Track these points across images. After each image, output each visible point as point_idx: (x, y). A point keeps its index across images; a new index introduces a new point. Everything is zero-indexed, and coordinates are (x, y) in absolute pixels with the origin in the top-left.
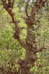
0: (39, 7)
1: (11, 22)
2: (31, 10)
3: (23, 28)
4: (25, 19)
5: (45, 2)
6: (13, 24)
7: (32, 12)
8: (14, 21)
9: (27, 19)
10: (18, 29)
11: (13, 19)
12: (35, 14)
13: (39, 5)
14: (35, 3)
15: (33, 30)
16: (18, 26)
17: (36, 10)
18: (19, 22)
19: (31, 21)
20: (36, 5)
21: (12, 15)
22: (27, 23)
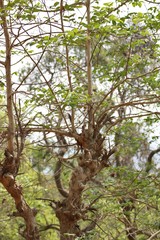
0: (93, 171)
1: (15, 214)
2: (69, 179)
3: (49, 227)
4: (54, 205)
5: (110, 155)
6: (21, 220)
7: (73, 183)
8: (21, 211)
9: (59, 204)
10: (33, 234)
11: (19, 205)
12: (81, 190)
13: (91, 163)
14: (81, 158)
15: (78, 235)
16: (35, 225)
17: (84, 177)
18: (35, 213)
19: (71, 209)
20: (82, 165)
21: (16, 193)
22: (58, 215)
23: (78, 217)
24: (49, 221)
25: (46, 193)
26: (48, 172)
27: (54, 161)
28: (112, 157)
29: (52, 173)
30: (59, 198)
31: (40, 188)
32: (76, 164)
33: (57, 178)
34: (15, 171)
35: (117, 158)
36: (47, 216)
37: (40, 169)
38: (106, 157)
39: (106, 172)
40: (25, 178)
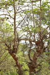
0: (40, 53)
1: (15, 66)
2: (33, 55)
3: (26, 70)
4: (28, 63)
6: (17, 68)
7: (34, 57)
8: (17, 65)
9: (29, 63)
10: (21, 72)
11: (17, 63)
12: (36, 59)
13: (40, 51)
14: (37, 49)
15: (35, 73)
16: (21, 70)
17: (38, 55)
18: (22, 66)
19: (33, 65)
20: (37, 51)
22: (29, 67)
23: (35, 68)
24: (26, 68)
25: (25, 60)
26: (26, 53)
27: (28, 49)
28: (46, 49)
29: (27, 53)
30: (29, 61)
31: (23, 58)
32: (35, 51)
33: (29, 55)
34: (16, 52)
35: (48, 49)
36: (26, 67)
37: (24, 52)
38: (45, 49)
39: (44, 53)
40: (19, 55)
